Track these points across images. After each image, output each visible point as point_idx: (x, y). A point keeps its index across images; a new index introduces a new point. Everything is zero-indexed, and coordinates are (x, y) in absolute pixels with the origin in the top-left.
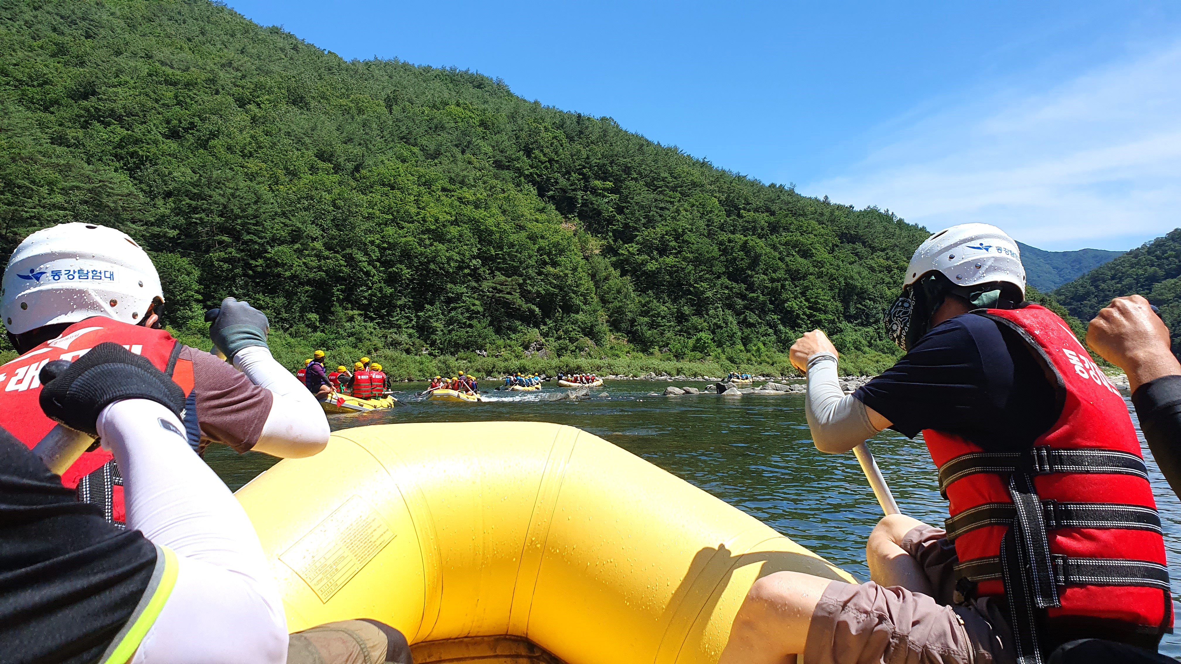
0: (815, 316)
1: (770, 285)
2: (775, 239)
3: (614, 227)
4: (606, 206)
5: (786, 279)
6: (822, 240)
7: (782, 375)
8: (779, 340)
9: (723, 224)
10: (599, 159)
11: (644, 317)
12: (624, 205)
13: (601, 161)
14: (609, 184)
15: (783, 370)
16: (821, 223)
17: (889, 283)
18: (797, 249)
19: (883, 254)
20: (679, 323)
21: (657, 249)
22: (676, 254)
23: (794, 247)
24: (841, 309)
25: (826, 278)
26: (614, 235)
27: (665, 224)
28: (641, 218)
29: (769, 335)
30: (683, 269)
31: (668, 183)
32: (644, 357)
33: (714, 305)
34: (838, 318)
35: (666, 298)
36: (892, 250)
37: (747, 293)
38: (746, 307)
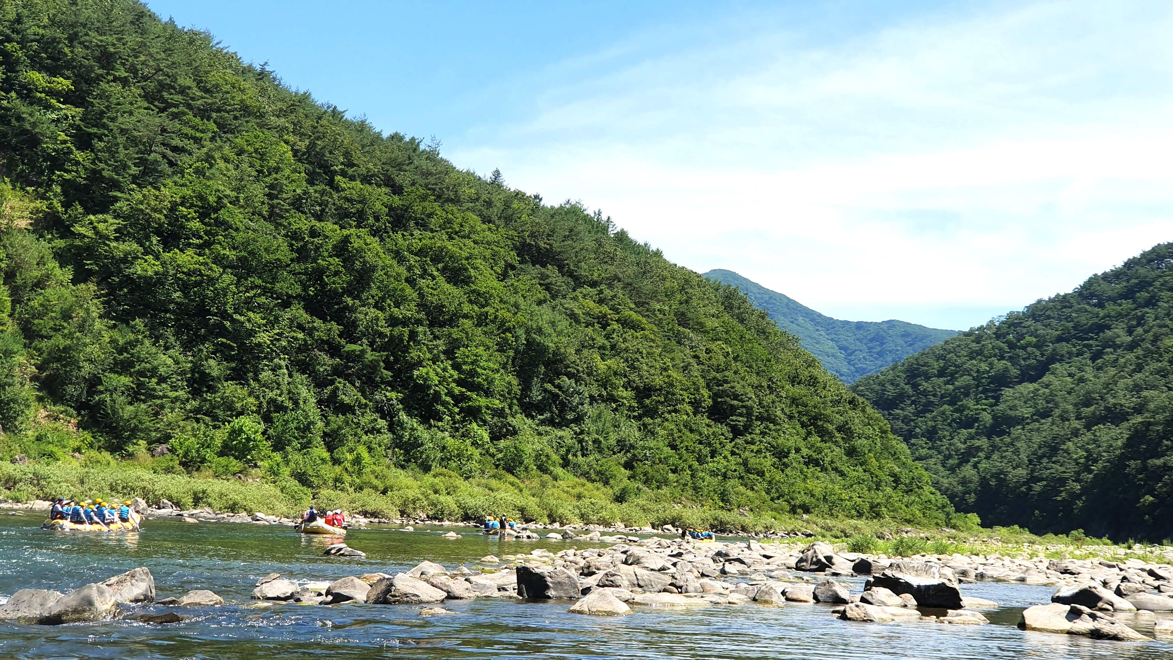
0: (470, 399)
1: (387, 331)
2: (400, 241)
3: (67, 176)
4: (52, 127)
5: (419, 322)
6: (488, 253)
7: (403, 513)
8: (398, 443)
9: (300, 198)
10: (44, 27)
11: (120, 374)
12: (95, 130)
13: (48, 33)
14: (63, 83)
15: (405, 504)
16: (486, 220)
17: (602, 348)
18: (440, 266)
19: (593, 291)
20: (196, 393)
21: (158, 232)
22: (199, 246)
23: (436, 260)
24: (517, 389)
25: (491, 326)
26: (64, 192)
27: (181, 182)
28: (129, 163)
29: (379, 431)
30: (212, 281)
31: (193, 99)
32: (113, 462)
33: (271, 360)
34: (510, 408)
35: (172, 339)
36: (610, 286)
37: (343, 342)
38: (337, 371)
